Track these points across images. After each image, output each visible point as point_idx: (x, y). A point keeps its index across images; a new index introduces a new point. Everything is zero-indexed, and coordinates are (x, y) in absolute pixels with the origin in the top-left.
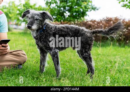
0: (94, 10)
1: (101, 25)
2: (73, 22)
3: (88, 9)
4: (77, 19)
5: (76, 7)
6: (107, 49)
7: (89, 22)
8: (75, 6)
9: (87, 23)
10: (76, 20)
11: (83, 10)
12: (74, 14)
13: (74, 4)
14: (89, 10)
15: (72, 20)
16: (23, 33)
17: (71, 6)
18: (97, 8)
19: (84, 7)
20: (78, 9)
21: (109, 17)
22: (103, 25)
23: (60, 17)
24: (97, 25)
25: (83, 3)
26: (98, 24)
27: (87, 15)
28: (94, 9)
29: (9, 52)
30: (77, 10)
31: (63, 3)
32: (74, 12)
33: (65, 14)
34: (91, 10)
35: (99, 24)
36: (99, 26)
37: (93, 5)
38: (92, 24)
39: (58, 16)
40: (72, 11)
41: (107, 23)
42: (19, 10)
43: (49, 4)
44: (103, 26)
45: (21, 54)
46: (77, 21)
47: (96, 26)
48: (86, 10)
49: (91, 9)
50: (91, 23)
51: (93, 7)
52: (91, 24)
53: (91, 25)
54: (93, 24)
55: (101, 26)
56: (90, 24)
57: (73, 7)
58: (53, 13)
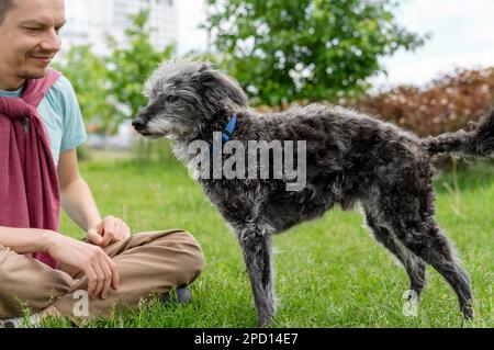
0: (407, 48)
1: (444, 102)
2: (330, 102)
3: (382, 44)
4: (345, 88)
5: (336, 42)
7: (394, 98)
8: (331, 39)
9: (387, 101)
10: (341, 93)
11: (364, 53)
12: (329, 70)
13: (328, 30)
14: (386, 49)
15: (323, 93)
16: (133, 163)
17: (315, 40)
18: (417, 39)
19: (365, 39)
20: (344, 48)
21: (466, 71)
22: (449, 102)
23: (277, 86)
24: (428, 105)
25: (361, 24)
26: (431, 99)
27: (377, 68)
28: (408, 42)
29: (139, 242)
30: (340, 53)
31: (283, 33)
32: (329, 62)
33: (292, 74)
34: (396, 48)
35: (433, 102)
36: (434, 110)
37: (400, 28)
38: (406, 104)
39: (270, 84)
40: (321, 57)
41: (465, 93)
42: (111, 76)
43: (229, 43)
44: (452, 106)
45: (181, 246)
46: (345, 96)
47: (423, 108)
48: (377, 49)
49: (394, 45)
50: (403, 100)
51: (399, 35)
52: (401, 105)
53: (404, 108)
54: (411, 104)
55: (445, 107)
56: (396, 104)
57: (324, 45)
58: (248, 76)
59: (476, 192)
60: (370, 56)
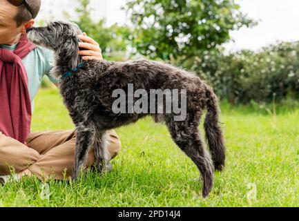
0: (248, 26)
1: (268, 60)
2: (199, 57)
3: (233, 24)
4: (209, 49)
5: (204, 21)
6: (288, 117)
7: (238, 57)
8: (201, 19)
9: (233, 58)
10: (206, 52)
11: (221, 28)
12: (200, 38)
13: (199, 14)
14: (235, 26)
15: (195, 52)
17: (191, 19)
18: (254, 22)
19: (222, 20)
20: (209, 25)
21: (283, 42)
22: (271, 60)
23: (167, 46)
24: (259, 62)
25: (220, 10)
26: (260, 58)
27: (229, 38)
28: (247, 23)
30: (207, 28)
31: (172, 14)
32: (199, 33)
33: (177, 39)
34: (241, 26)
35: (262, 60)
36: (262, 65)
37: (244, 14)
39: (163, 45)
40: (195, 30)
41: (282, 56)
43: (139, 19)
44: (273, 63)
46: (209, 54)
47: (255, 64)
48: (229, 26)
49: (240, 24)
50: (243, 58)
51: (243, 19)
52: (242, 61)
53: (244, 62)
54: (248, 61)
55: (269, 63)
57: (197, 23)
58: (150, 39)
59: (286, 116)
60: (225, 30)
